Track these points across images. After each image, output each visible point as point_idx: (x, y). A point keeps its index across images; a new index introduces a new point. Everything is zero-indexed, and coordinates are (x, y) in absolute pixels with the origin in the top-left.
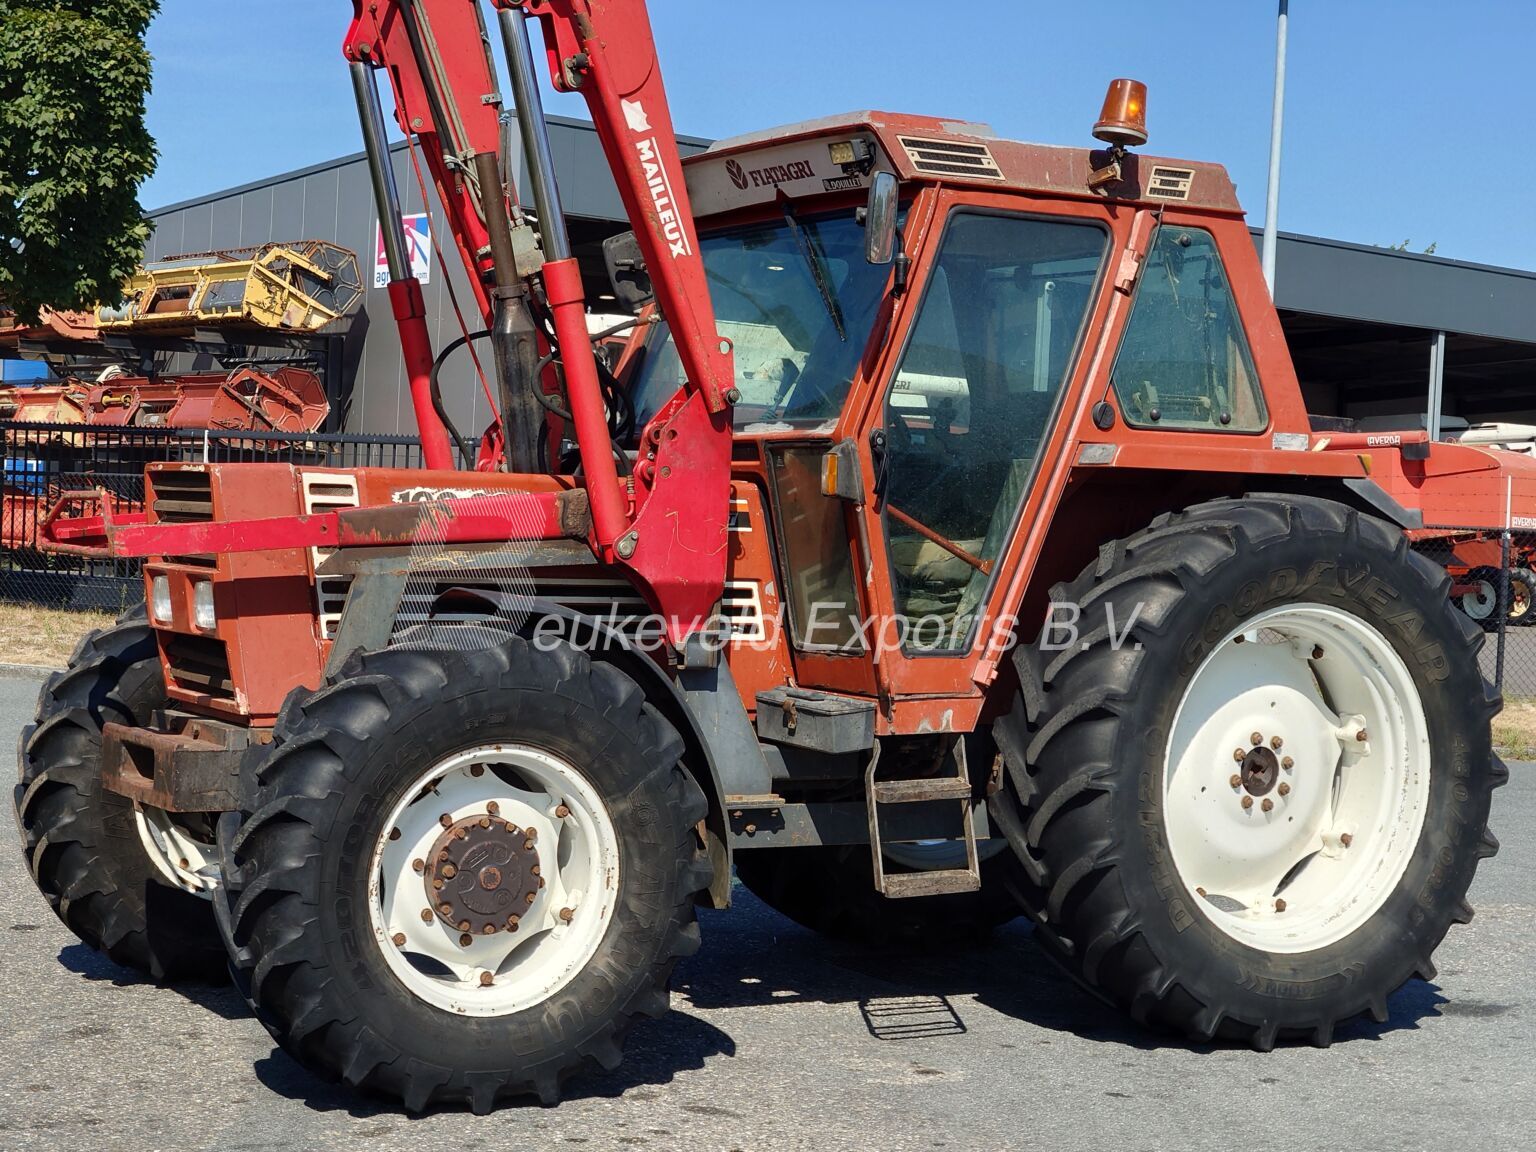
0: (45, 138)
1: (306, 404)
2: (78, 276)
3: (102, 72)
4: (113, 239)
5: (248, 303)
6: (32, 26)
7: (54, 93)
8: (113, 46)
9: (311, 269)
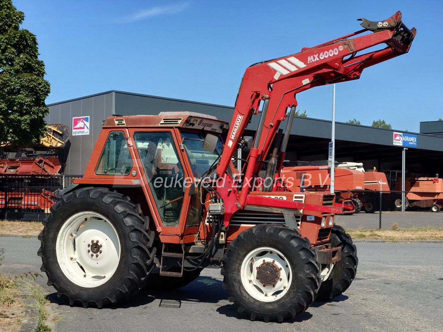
0: (27, 106)
1: (55, 166)
2: (33, 138)
3: (39, 88)
4: (40, 129)
5: (42, 141)
6: (23, 77)
7: (29, 94)
8: (42, 82)
9: (57, 131)
